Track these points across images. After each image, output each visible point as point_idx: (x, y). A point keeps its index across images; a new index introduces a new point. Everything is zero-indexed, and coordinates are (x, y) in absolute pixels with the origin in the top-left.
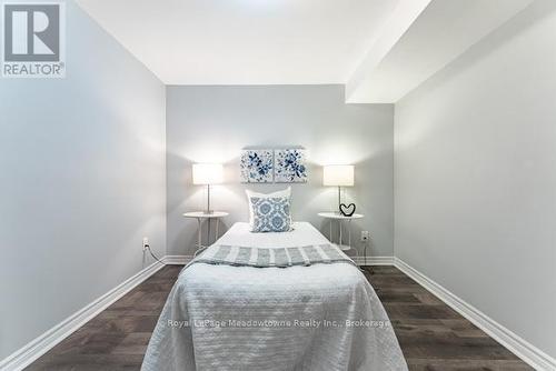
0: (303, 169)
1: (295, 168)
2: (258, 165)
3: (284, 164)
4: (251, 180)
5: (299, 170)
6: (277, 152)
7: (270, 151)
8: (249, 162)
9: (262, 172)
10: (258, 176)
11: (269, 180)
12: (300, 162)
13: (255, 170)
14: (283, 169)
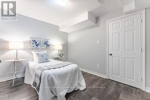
0: (49, 45)
1: (47, 45)
2: (36, 43)
3: (44, 44)
4: (33, 48)
5: (48, 46)
6: (42, 40)
7: (40, 40)
8: (32, 42)
9: (37, 46)
10: (36, 47)
11: (39, 48)
12: (48, 43)
13: (34, 45)
14: (44, 45)
